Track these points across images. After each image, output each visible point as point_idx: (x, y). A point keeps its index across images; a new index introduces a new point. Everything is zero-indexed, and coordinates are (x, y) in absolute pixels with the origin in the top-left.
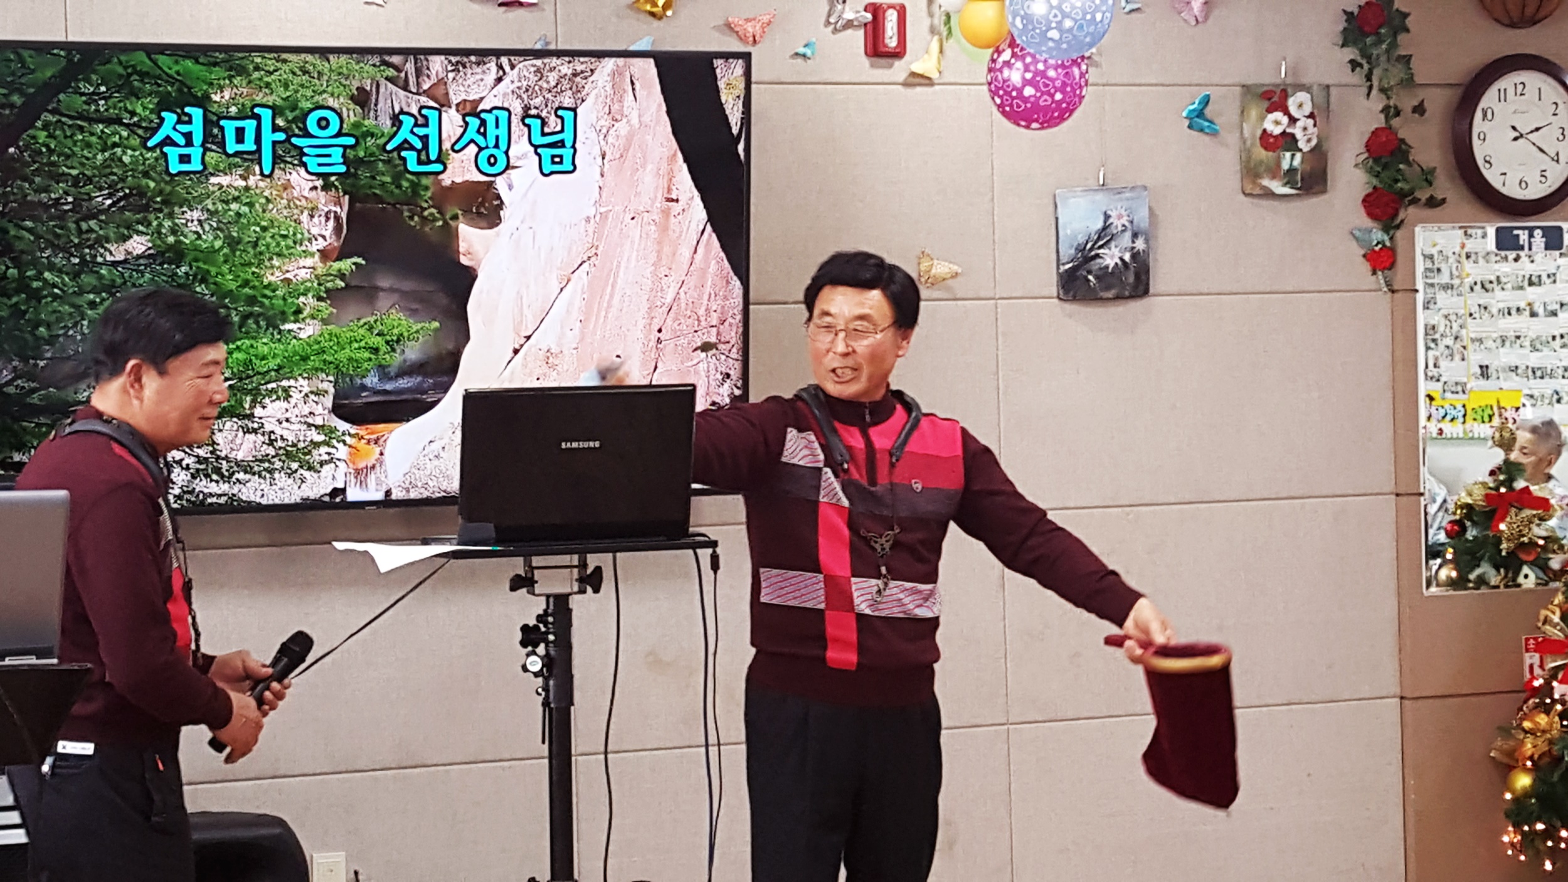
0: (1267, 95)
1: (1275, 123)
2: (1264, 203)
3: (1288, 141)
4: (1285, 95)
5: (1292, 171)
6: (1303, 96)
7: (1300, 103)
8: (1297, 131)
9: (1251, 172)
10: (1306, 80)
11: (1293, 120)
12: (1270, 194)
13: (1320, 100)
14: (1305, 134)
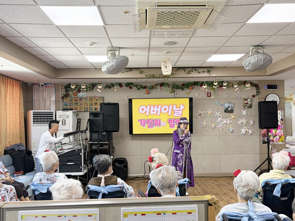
0: (245, 99)
1: (246, 102)
2: (246, 109)
3: (248, 103)
4: (247, 99)
5: (248, 106)
6: (249, 99)
7: (249, 100)
8: (248, 102)
9: (244, 106)
10: (249, 98)
11: (248, 101)
12: (246, 108)
13: (251, 99)
14: (249, 103)
